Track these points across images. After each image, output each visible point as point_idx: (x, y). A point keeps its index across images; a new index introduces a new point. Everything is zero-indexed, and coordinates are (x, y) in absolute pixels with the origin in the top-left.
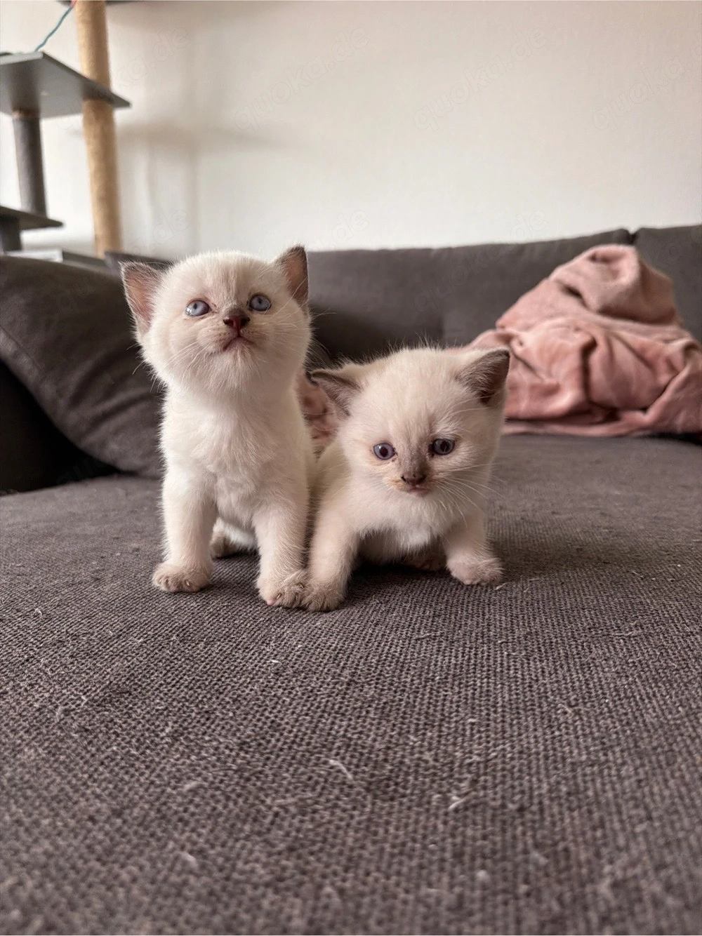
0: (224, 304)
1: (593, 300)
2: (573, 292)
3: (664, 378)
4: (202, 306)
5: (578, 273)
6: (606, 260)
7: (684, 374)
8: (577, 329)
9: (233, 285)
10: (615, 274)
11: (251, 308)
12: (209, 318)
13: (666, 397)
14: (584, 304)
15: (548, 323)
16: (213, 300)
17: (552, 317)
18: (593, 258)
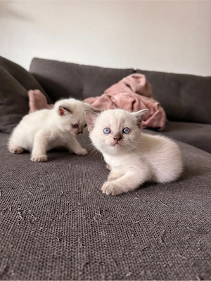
0: (115, 130)
1: (134, 89)
2: (128, 86)
3: (152, 113)
4: (108, 131)
5: (130, 81)
6: (137, 78)
7: (157, 112)
8: (131, 97)
9: (119, 125)
10: (139, 82)
11: (123, 132)
12: (110, 135)
13: (152, 117)
14: (131, 89)
15: (121, 94)
16: (112, 129)
17: (122, 92)
18: (133, 77)
